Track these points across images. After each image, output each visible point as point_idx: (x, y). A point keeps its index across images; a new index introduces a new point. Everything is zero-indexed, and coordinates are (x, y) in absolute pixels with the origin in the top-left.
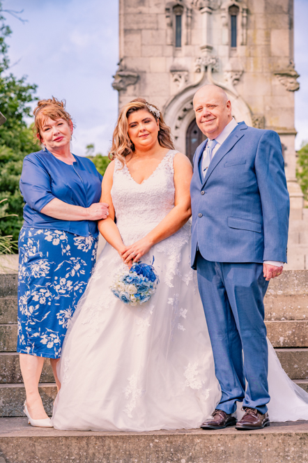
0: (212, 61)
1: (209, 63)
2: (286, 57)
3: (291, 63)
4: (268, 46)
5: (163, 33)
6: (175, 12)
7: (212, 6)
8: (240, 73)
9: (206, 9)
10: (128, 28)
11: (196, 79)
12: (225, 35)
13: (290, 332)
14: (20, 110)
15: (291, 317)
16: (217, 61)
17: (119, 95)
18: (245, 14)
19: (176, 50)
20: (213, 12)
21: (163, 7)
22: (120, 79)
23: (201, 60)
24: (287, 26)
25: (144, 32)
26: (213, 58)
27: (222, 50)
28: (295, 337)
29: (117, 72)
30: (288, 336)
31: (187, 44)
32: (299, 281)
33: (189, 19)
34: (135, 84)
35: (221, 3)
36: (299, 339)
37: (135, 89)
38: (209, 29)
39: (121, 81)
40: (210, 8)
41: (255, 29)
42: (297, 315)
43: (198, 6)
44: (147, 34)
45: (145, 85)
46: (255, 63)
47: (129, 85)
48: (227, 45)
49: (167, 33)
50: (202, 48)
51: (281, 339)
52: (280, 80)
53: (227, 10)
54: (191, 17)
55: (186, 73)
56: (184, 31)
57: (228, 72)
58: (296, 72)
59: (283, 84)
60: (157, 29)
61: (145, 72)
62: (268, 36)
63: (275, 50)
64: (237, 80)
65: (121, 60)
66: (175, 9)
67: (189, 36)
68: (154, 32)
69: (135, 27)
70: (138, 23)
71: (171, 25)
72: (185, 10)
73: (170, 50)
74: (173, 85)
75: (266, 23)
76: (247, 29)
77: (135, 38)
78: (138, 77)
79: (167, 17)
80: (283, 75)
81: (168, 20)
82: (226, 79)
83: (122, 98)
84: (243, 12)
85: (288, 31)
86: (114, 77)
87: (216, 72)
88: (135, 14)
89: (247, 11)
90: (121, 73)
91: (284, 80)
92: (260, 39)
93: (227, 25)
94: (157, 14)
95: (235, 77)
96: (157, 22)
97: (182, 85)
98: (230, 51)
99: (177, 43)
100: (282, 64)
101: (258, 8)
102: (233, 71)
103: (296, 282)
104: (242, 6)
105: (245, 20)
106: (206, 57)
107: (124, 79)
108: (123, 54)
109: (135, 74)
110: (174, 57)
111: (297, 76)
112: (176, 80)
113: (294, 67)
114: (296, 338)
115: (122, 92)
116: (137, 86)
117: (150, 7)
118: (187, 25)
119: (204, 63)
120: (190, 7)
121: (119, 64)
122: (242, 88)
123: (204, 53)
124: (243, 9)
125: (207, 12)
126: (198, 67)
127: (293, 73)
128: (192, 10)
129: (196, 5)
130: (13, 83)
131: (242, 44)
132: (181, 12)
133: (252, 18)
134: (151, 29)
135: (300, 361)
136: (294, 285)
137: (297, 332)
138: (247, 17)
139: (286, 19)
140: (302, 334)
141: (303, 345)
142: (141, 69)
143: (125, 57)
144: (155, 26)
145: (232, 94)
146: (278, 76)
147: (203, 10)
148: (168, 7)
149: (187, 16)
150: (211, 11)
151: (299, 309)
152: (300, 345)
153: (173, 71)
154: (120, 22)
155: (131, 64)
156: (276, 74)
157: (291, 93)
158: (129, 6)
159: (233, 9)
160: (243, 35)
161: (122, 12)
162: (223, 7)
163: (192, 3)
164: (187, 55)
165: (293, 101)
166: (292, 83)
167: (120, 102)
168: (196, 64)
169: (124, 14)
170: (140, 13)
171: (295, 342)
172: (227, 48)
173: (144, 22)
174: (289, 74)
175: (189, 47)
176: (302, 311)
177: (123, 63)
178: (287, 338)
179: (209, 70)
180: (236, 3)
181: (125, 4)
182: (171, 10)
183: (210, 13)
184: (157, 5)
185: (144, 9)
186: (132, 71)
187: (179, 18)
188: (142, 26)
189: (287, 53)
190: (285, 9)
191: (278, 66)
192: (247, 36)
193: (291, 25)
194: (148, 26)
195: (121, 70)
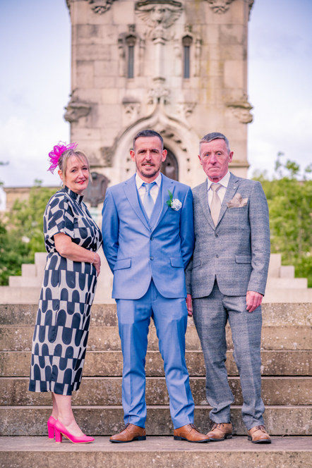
0: (165, 92)
1: (161, 94)
2: (240, 89)
3: (245, 95)
4: (221, 77)
5: (115, 64)
6: (128, 43)
7: (165, 37)
8: (193, 105)
9: (159, 40)
10: (80, 58)
11: (148, 110)
12: (179, 66)
13: (271, 361)
15: (269, 347)
16: (170, 92)
17: (71, 128)
18: (198, 45)
19: (129, 82)
20: (167, 43)
21: (115, 38)
22: (71, 111)
23: (153, 92)
24: (241, 57)
25: (96, 63)
26: (166, 90)
27: (175, 81)
28: (274, 366)
29: (69, 103)
30: (268, 365)
31: (139, 75)
32: (276, 313)
33: (142, 50)
34: (87, 115)
35: (175, 34)
36: (279, 368)
37: (87, 120)
38: (162, 60)
39: (73, 113)
40: (163, 39)
41: (208, 60)
42: (275, 345)
43: (152, 37)
44: (99, 65)
45: (97, 117)
46: (208, 94)
47: (81, 117)
48: (180, 76)
49: (119, 64)
50: (155, 79)
51: (262, 368)
52: (233, 113)
53: (180, 41)
54: (144, 48)
55: (138, 105)
56: (137, 63)
57: (181, 103)
58: (249, 104)
59: (236, 116)
60: (110, 60)
61: (96, 104)
62: (221, 67)
63: (228, 81)
64: (190, 112)
65: (73, 92)
66: (128, 40)
67: (142, 67)
68: (107, 63)
69: (87, 58)
70: (90, 54)
71: (123, 56)
72: (138, 41)
73: (122, 81)
74: (125, 116)
75: (220, 54)
76: (200, 60)
77: (86, 69)
78: (90, 109)
79: (120, 48)
80: (236, 107)
81: (121, 51)
82: (178, 111)
83: (74, 130)
84: (196, 43)
85: (242, 62)
86: (66, 108)
87: (169, 103)
88: (87, 45)
89: (201, 42)
90: (74, 105)
91: (237, 111)
92: (213, 71)
93: (180, 56)
94: (110, 45)
95: (188, 109)
96: (110, 53)
97: (134, 117)
98: (184, 82)
99: (129, 74)
100: (236, 96)
102: (186, 103)
103: (273, 314)
104: (196, 37)
105: (198, 51)
106: (159, 88)
107: (76, 110)
108: (75, 85)
109: (87, 106)
110: (126, 88)
111: (250, 108)
112: (128, 112)
113: (247, 99)
114: (276, 367)
115: (74, 124)
116: (89, 117)
117: (102, 38)
118: (140, 56)
119: (157, 95)
120: (143, 37)
121: (71, 96)
122: (194, 120)
123: (158, 84)
125: (161, 43)
126: (150, 99)
127: (246, 105)
128: (144, 41)
129: (149, 36)
131: (195, 76)
132: (134, 43)
133: (205, 48)
134: (104, 60)
135: (281, 388)
136: (271, 317)
137: (277, 361)
138: (201, 48)
139: (240, 49)
140: (281, 363)
141: (282, 374)
142: (93, 100)
143: (77, 89)
144: (107, 57)
145: (184, 126)
146: (231, 108)
147: (156, 41)
148: (121, 38)
149: (140, 47)
150: (164, 41)
151: (278, 340)
152: (280, 374)
153: (126, 102)
154: (72, 53)
155: (83, 95)
156: (229, 106)
157: (244, 125)
158: (82, 37)
159: (187, 39)
160: (196, 66)
161: (75, 43)
162: (177, 37)
163: (145, 34)
164: (140, 87)
165: (246, 134)
166: (245, 115)
167: (72, 134)
168: (149, 95)
169: (76, 46)
170: (93, 44)
171: (275, 371)
172: (180, 80)
173: (96, 53)
174: (242, 105)
175: (141, 79)
176: (280, 342)
177: (75, 94)
178: (267, 367)
179: (162, 101)
180: (190, 34)
181: (77, 35)
182: (124, 41)
183: (163, 44)
184: (110, 36)
185: (96, 40)
186: (84, 102)
187: (131, 48)
188: (94, 57)
189: (241, 85)
190: (239, 40)
191: (231, 98)
192: (201, 68)
193: (245, 55)
194: (101, 57)
195: (73, 102)
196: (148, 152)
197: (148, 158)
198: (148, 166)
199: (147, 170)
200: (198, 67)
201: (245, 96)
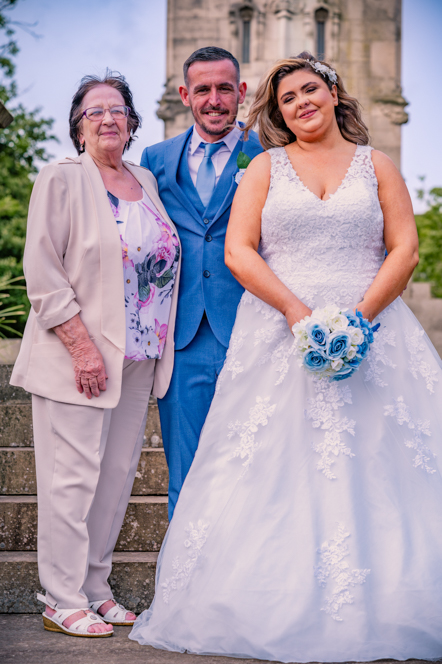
2: (391, 78)
3: (398, 87)
4: (367, 63)
5: (225, 44)
6: (242, 16)
7: (292, 9)
9: (284, 13)
10: (178, 36)
14: (30, 152)
17: (166, 128)
18: (336, 20)
19: (242, 67)
20: (294, 17)
21: (225, 10)
22: (165, 106)
24: (393, 37)
25: (199, 43)
29: (164, 96)
31: (257, 59)
33: (261, 27)
34: (186, 112)
35: (305, 5)
37: (186, 119)
38: (288, 39)
39: (168, 108)
40: (289, 11)
41: (349, 39)
43: (274, 8)
47: (178, 113)
49: (230, 44)
52: (382, 110)
53: (312, 15)
54: (264, 24)
56: (254, 43)
58: (404, 99)
59: (387, 115)
60: (217, 39)
62: (367, 50)
63: (376, 68)
65: (169, 80)
66: (244, 13)
67: (261, 48)
69: (188, 35)
70: (192, 30)
71: (236, 33)
72: (255, 14)
75: (365, 33)
76: (339, 41)
77: (186, 51)
79: (232, 23)
80: (387, 102)
81: (233, 28)
83: (169, 132)
84: (333, 18)
85: (394, 44)
86: (159, 102)
88: (188, 19)
89: (340, 16)
90: (169, 98)
91: (387, 109)
92: (356, 55)
93: (311, 34)
94: (218, 20)
96: (218, 30)
99: (244, 57)
100: (386, 87)
101: (354, 12)
104: (333, 10)
105: (336, 28)
107: (172, 105)
108: (171, 72)
111: (405, 104)
112: (242, 108)
113: (401, 92)
115: (169, 123)
117: (208, 9)
118: (259, 34)
120: (262, 9)
121: (166, 85)
124: (335, 14)
125: (286, 17)
127: (400, 100)
128: (264, 15)
129: (271, 7)
130: (22, 117)
131: (332, 60)
132: (251, 17)
133: (346, 25)
134: (210, 38)
138: (339, 25)
139: (392, 27)
143: (174, 76)
144: (214, 35)
146: (380, 103)
147: (280, 15)
148: (233, 9)
149: (259, 23)
150: (291, 15)
154: (168, 29)
156: (377, 101)
157: (397, 128)
158: (181, 8)
159: (321, 13)
160: (333, 48)
161: (171, 16)
162: (307, 10)
163: (265, 5)
164: (257, 75)
165: (399, 138)
166: (398, 113)
167: (165, 136)
169: (173, 20)
170: (196, 17)
173: (200, 29)
174: (395, 101)
175: (259, 65)
177: (171, 84)
180: (325, 6)
181: (175, 5)
182: (237, 13)
183: (289, 19)
184: (218, 7)
185: (201, 12)
187: (247, 24)
188: (197, 35)
189: (393, 73)
190: (391, 15)
191: (380, 91)
192: (339, 50)
193: (398, 35)
194: (206, 35)
195: (168, 93)
196: (214, 90)
197: (213, 102)
198: (214, 115)
199: (213, 122)
200: (336, 50)
201: (398, 89)
